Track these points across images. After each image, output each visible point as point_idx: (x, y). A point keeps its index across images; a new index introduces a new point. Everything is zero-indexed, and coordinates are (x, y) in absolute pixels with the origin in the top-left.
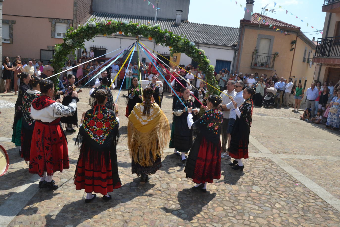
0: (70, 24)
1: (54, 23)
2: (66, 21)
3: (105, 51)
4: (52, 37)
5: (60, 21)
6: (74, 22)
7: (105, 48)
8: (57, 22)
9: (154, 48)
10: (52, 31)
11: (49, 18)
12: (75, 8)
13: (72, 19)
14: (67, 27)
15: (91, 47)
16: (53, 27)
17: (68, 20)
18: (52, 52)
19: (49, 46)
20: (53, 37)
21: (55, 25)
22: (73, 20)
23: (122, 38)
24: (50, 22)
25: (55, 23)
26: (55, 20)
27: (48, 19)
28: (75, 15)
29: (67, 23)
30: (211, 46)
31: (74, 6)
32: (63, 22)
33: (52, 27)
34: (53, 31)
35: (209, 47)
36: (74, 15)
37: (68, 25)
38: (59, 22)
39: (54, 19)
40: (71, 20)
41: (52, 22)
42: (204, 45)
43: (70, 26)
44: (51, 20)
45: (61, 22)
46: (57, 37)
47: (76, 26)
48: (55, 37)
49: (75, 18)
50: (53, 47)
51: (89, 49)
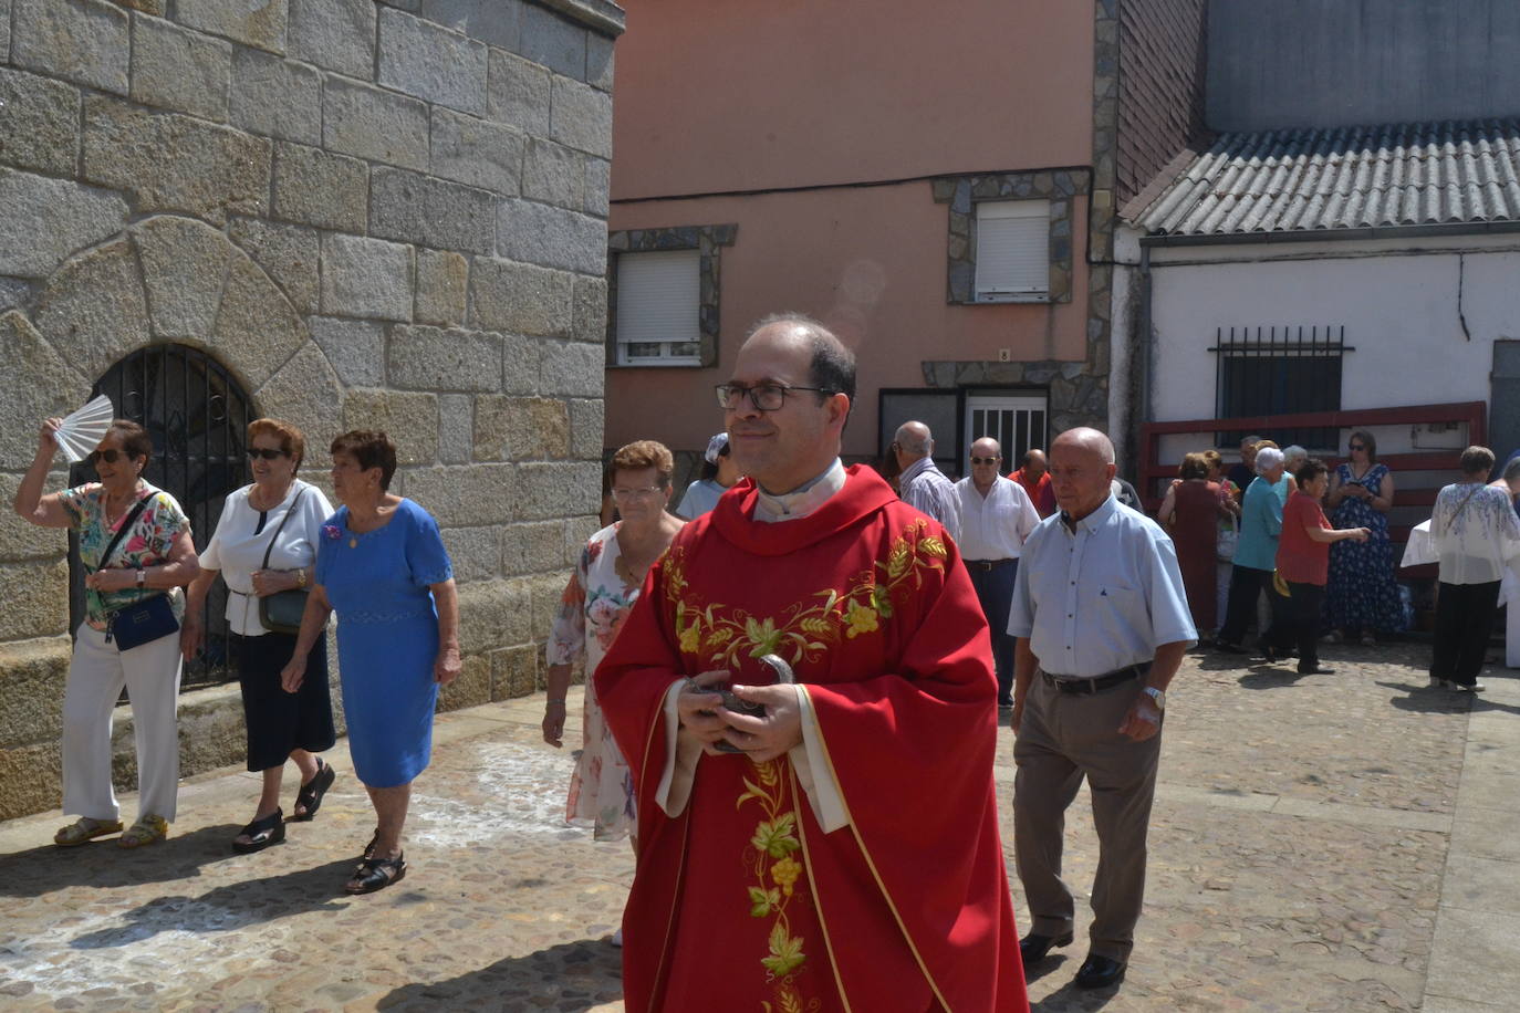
0: (1069, 200)
1: (962, 203)
2: (1043, 183)
3: (1339, 360)
4: (952, 303)
5: (1006, 189)
6: (1097, 177)
7: (1335, 338)
8: (985, 199)
10: (950, 260)
11: (934, 179)
13: (1087, 160)
14: (1052, 224)
15: (1226, 339)
16: (958, 235)
17: (1059, 175)
18: (952, 401)
19: (933, 363)
20: (959, 303)
21: (972, 216)
22: (1090, 169)
23: (1476, 251)
24: (938, 201)
25: (974, 205)
26: (975, 181)
27: (925, 187)
28: (1110, 134)
29: (1051, 197)
31: (1099, 71)
32: (1025, 188)
33: (950, 232)
34: (961, 262)
36: (1097, 129)
37: (1061, 207)
38: (1000, 198)
39: (968, 176)
40: (1081, 168)
41: (950, 201)
43: (1070, 209)
44: (945, 189)
45: (1013, 197)
46: (986, 300)
47: (1113, 208)
48: (973, 300)
49: (1104, 152)
50: (957, 369)
51: (1214, 355)
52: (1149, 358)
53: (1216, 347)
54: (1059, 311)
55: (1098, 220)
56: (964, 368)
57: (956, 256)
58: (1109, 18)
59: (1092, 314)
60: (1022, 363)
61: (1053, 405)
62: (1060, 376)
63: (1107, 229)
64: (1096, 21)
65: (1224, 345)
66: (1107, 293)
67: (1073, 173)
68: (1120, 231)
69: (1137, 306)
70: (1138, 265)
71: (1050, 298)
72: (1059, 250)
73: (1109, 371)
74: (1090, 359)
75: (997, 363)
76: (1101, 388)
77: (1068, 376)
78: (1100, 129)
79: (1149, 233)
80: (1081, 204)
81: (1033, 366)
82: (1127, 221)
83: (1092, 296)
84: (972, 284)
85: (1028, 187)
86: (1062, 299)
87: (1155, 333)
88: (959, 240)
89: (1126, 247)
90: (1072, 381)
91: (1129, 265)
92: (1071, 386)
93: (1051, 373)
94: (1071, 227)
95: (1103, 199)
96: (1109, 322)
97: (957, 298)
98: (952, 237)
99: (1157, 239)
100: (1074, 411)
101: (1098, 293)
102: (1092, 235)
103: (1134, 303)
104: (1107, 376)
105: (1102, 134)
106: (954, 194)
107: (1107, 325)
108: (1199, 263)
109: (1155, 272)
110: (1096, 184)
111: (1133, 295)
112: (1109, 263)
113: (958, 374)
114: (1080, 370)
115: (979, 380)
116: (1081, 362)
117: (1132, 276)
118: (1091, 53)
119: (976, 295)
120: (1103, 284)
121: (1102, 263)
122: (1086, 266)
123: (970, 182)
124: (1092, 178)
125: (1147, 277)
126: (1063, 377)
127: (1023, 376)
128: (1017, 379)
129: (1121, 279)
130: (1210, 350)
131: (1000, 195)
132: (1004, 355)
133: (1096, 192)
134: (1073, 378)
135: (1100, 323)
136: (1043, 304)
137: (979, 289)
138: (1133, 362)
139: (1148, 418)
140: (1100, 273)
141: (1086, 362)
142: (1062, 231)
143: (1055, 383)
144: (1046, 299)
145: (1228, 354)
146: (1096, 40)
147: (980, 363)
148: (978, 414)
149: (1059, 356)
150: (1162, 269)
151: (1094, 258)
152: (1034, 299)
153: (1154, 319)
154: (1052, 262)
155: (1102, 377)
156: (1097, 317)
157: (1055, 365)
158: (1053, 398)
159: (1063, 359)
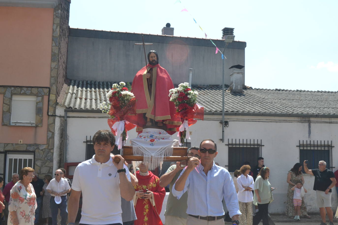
0: (42, 97)
1: (8, 94)
2: (35, 91)
4: (4, 125)
5: (23, 92)
6: (51, 91)
8: (16, 94)
9: (223, 131)
10: (3, 112)
12: (54, 65)
13: (48, 86)
14: (37, 103)
15: (89, 139)
16: (6, 104)
17: (39, 89)
18: (2, 155)
20: (6, 125)
21: (11, 99)
22: (49, 88)
25: (12, 95)
26: (13, 88)
28: (55, 79)
29: (37, 95)
30: (333, 120)
31: (53, 60)
33: (4, 103)
34: (8, 112)
35: (331, 123)
36: (51, 77)
37: (40, 98)
38: (20, 94)
39: (11, 87)
40: (46, 88)
41: (4, 94)
42: (319, 119)
43: (43, 99)
44: (2, 90)
45: (25, 94)
46: (14, 124)
47: (56, 100)
48: (10, 124)
49: (54, 84)
50: (5, 145)
51: (85, 144)
52: (66, 144)
53: (86, 141)
54: (39, 129)
55: (51, 103)
56: (7, 145)
57: (5, 110)
58: (56, 46)
59: (49, 130)
60: (26, 144)
61: (36, 157)
62: (38, 148)
63: (54, 106)
64: (52, 46)
65: (88, 141)
66: (54, 124)
67: (44, 89)
68: (58, 107)
69: (62, 129)
70: (63, 117)
71: (36, 125)
72: (39, 111)
73: (54, 147)
74: (48, 144)
75: (18, 144)
76: (51, 152)
77: (41, 149)
78: (52, 77)
79: (67, 108)
80: (46, 98)
81: (30, 145)
82: (60, 104)
83: (48, 125)
84: (10, 119)
85: (30, 92)
86: (40, 125)
87: (68, 137)
88: (6, 106)
89: (60, 111)
90: (42, 150)
91: (60, 117)
92: (42, 152)
93: (35, 148)
94: (43, 105)
95: (53, 97)
96: (54, 133)
97: (5, 124)
98: (4, 105)
99: (69, 109)
100: (43, 159)
101: (51, 124)
102: (49, 107)
103: (61, 128)
104: (53, 149)
105: (53, 78)
106: (5, 92)
107: (53, 134)
108: (81, 117)
109: (68, 119)
110: (51, 93)
111: (61, 125)
112: (54, 116)
113: (5, 147)
114: (45, 147)
115: (12, 149)
116: (45, 145)
117: (61, 120)
118: (50, 55)
119: (11, 123)
120: (52, 122)
121: (52, 116)
122: (47, 116)
123: (11, 89)
124: (50, 91)
125: (66, 120)
126: (39, 149)
127: (27, 148)
128: (25, 149)
129: (58, 120)
130: (84, 142)
131: (20, 93)
132: (20, 142)
133: (50, 95)
134: (42, 149)
135: (51, 133)
136: (34, 127)
137: (12, 121)
138: (61, 145)
139: (66, 162)
140: (51, 119)
141: (47, 144)
142: (40, 105)
143: (37, 151)
144: (34, 125)
145: (89, 143)
146: (52, 51)
147: (12, 144)
148: (11, 160)
149: (38, 143)
150: (70, 118)
151: (50, 114)
152: (30, 125)
153: (67, 133)
154: (36, 114)
155: (51, 149)
156: (50, 131)
157: (37, 145)
158: (36, 155)
159: (39, 143)
